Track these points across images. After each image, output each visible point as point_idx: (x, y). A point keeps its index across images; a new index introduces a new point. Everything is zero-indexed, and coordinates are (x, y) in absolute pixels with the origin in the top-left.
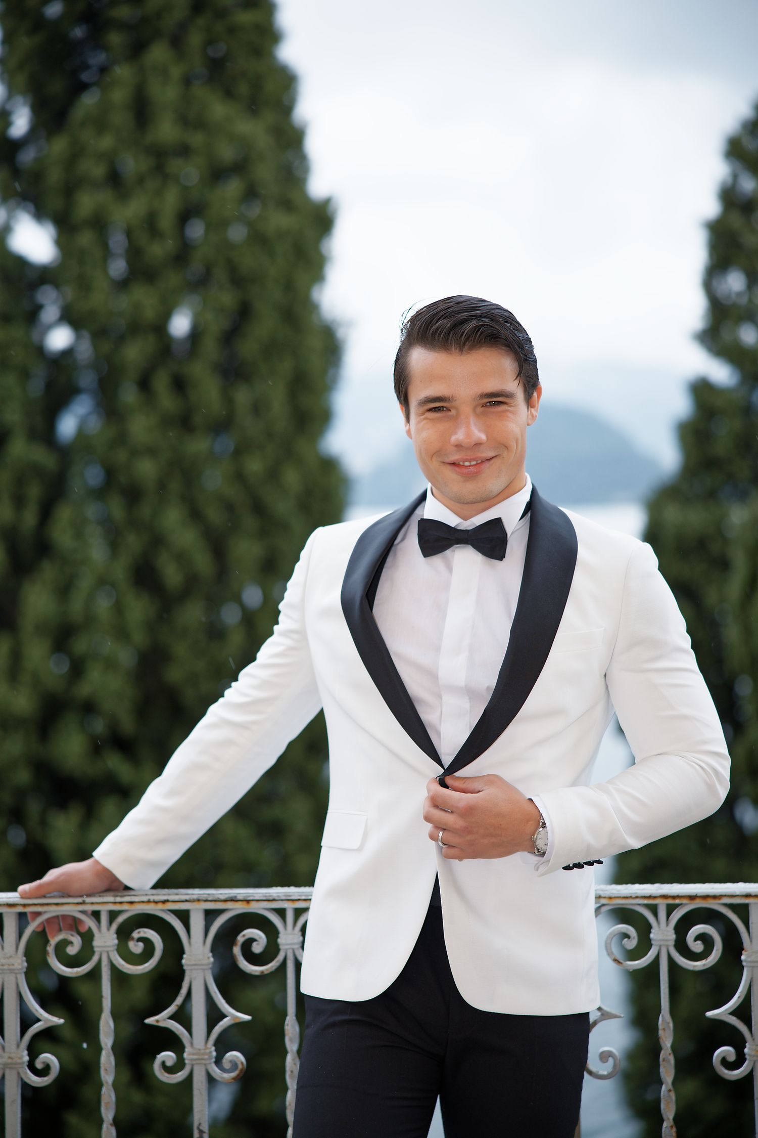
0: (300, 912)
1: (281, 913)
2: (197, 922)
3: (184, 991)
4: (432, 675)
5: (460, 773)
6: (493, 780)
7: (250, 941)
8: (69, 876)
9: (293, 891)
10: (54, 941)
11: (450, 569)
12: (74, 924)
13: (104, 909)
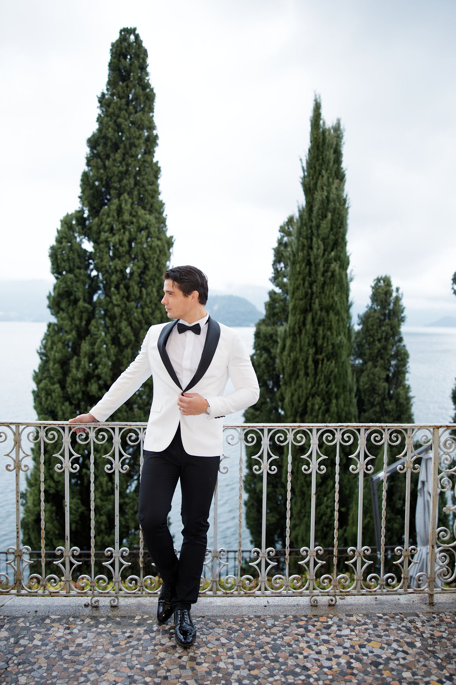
0: (144, 429)
1: (140, 429)
2: (117, 430)
3: (113, 449)
4: (181, 366)
5: (187, 392)
6: (196, 394)
7: (131, 436)
8: (83, 417)
9: (143, 423)
10: (78, 435)
11: (186, 336)
12: (84, 430)
13: (92, 426)
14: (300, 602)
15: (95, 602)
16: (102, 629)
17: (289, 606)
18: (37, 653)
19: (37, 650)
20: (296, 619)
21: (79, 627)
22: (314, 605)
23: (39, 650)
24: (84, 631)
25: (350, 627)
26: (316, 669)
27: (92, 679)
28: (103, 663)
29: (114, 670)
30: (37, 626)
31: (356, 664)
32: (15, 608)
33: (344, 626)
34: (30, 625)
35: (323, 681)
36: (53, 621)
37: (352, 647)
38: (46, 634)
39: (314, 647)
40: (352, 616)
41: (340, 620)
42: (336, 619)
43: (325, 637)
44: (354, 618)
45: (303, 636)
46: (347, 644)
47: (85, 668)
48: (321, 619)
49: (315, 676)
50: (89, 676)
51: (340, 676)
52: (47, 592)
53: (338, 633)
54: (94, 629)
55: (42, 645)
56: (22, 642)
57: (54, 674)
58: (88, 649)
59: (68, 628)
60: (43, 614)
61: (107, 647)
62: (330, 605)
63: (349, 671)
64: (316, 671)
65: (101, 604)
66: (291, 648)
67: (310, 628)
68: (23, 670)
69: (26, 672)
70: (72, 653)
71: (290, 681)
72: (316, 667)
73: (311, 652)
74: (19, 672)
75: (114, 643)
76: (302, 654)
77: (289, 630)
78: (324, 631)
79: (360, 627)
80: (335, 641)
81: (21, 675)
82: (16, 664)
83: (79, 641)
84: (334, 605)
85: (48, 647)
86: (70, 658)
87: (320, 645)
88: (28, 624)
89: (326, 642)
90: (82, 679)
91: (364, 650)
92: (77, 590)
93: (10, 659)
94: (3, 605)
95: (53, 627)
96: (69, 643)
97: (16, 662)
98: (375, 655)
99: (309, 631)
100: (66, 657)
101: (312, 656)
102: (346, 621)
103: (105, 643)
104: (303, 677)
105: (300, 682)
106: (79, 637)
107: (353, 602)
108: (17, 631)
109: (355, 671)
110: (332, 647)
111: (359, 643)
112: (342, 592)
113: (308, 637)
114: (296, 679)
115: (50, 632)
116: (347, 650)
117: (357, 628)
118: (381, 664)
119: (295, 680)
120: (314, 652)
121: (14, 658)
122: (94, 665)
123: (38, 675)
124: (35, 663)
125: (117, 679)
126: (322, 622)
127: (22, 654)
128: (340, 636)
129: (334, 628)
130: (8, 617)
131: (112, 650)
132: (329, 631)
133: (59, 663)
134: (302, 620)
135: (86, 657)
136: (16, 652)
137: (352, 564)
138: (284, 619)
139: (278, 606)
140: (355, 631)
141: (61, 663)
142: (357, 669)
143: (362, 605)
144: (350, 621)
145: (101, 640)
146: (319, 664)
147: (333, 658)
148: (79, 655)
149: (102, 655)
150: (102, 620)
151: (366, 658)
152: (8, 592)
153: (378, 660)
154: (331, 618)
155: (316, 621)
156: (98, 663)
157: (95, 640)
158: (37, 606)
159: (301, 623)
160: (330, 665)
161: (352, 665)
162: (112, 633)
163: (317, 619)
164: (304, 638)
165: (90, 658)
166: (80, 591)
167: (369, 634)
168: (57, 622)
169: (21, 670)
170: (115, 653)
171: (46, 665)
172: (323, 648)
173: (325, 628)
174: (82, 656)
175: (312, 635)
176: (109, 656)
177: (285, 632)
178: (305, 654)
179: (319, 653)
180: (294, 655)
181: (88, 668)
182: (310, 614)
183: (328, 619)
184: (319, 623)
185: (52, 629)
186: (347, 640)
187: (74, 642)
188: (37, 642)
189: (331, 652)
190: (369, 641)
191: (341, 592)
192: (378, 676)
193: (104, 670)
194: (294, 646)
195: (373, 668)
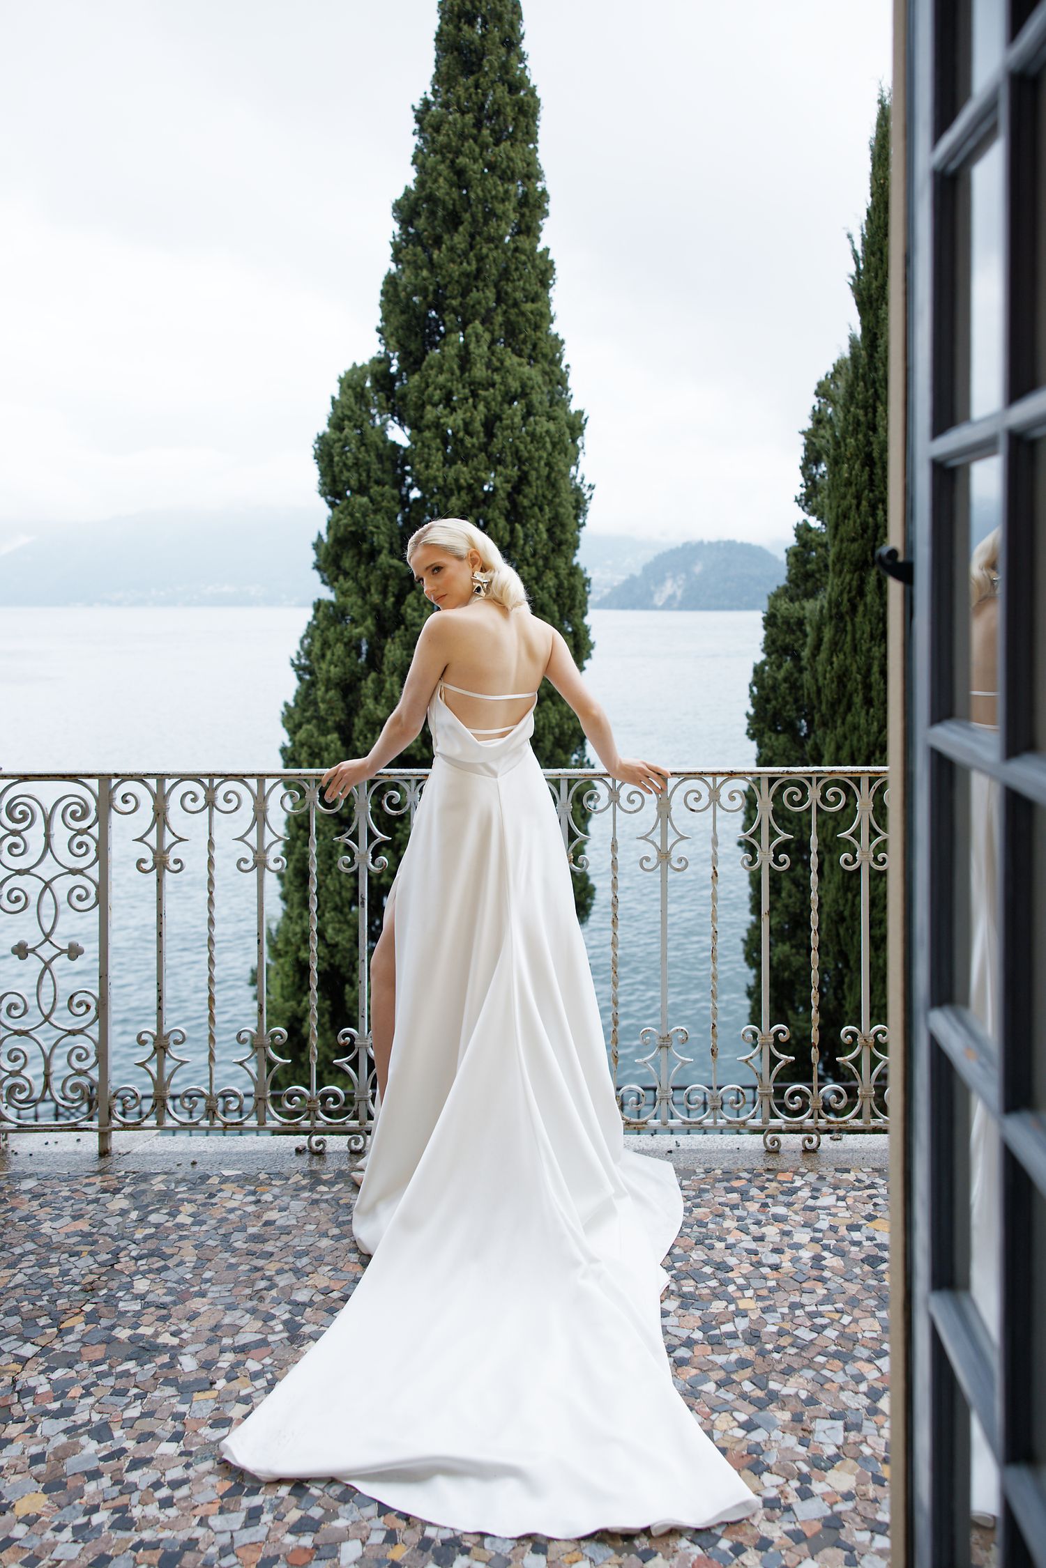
14: (745, 1144)
15: (318, 1143)
16: (322, 1193)
17: (721, 1151)
18: (181, 1238)
19: (181, 1233)
20: (728, 1175)
21: (276, 1191)
22: (773, 1152)
23: (185, 1233)
24: (283, 1198)
25: (838, 1191)
26: (746, 1268)
27: (281, 1284)
28: (311, 1254)
29: (329, 1268)
30: (190, 1189)
31: (831, 1260)
32: (152, 1158)
33: (825, 1189)
34: (176, 1187)
35: (755, 1290)
36: (225, 1180)
37: (833, 1229)
38: (204, 1205)
39: (753, 1228)
40: (848, 1171)
41: (821, 1178)
42: (811, 1177)
43: (781, 1210)
44: (851, 1177)
45: (734, 1207)
46: (823, 1224)
47: (272, 1264)
48: (781, 1177)
49: (741, 1281)
50: (277, 1279)
51: (792, 1281)
52: (218, 1124)
53: (811, 1202)
54: (306, 1194)
55: (193, 1224)
56: (153, 1218)
57: (208, 1275)
58: (286, 1230)
59: (254, 1193)
60: (208, 1167)
61: (325, 1227)
62: (806, 1151)
63: (815, 1273)
64: (744, 1272)
65: (329, 1148)
66: (704, 1230)
67: (754, 1192)
68: (146, 1267)
69: (150, 1271)
70: (255, 1238)
71: (685, 1289)
72: (748, 1265)
73: (744, 1237)
74: (137, 1272)
75: (340, 1219)
76: (721, 1239)
77: (707, 1196)
78: (782, 1198)
79: (860, 1193)
80: (797, 1218)
81: (140, 1276)
82: (133, 1258)
83: (272, 1215)
84: (814, 1151)
85: (204, 1228)
86: (245, 1246)
87: (765, 1225)
88: (173, 1186)
89: (777, 1219)
90: (263, 1284)
91: (856, 1236)
92: (281, 1119)
93: (125, 1248)
94: (128, 1153)
95: (221, 1190)
96: (251, 1220)
97: (134, 1254)
98: (876, 1245)
99: (751, 1199)
100: (237, 1245)
101: (743, 1245)
102: (832, 1181)
103: (323, 1219)
104: (713, 1283)
105: (707, 1291)
106: (272, 1209)
107: (858, 1146)
108: (146, 1199)
109: (827, 1274)
110: (791, 1229)
111: (849, 1221)
112: (832, 1122)
113: (745, 1209)
114: (699, 1286)
115: (213, 1201)
116: (819, 1235)
117: (853, 1193)
118: (883, 1260)
119: (697, 1288)
120: (749, 1238)
121: (134, 1246)
122: (291, 1259)
123: (176, 1277)
124: (173, 1255)
125: (333, 1285)
126: (780, 1182)
127: (150, 1241)
128: (813, 1209)
129: (805, 1193)
130: (134, 1173)
131: (336, 1231)
132: (791, 1199)
133: (220, 1256)
134: (739, 1178)
135: (279, 1244)
136: (139, 1235)
137: (852, 1061)
138: (703, 1176)
139: (698, 1151)
140: (847, 1199)
141: (227, 1255)
142: (832, 1269)
143: (875, 1151)
144: (840, 1180)
145: (317, 1213)
146: (754, 1258)
147: (786, 1249)
148: (265, 1241)
149: (311, 1240)
150: (325, 1177)
151: (857, 1249)
152: (138, 1124)
153: (880, 1254)
154: (802, 1175)
155: (768, 1180)
156: (299, 1255)
157: (304, 1214)
158: (200, 1154)
159: (736, 1184)
160: (778, 1262)
161: (823, 1262)
162: (341, 1202)
163: (771, 1177)
164: (736, 1212)
165: (287, 1245)
166: (285, 1121)
167: (875, 1205)
168: (233, 1182)
169: (142, 1268)
170: (337, 1238)
171: (195, 1258)
172: (772, 1232)
173: (782, 1193)
174: (271, 1242)
175: (753, 1207)
176: (325, 1243)
177: (699, 1200)
178: (731, 1240)
179: (761, 1239)
180: (707, 1242)
181: (278, 1265)
182: (759, 1165)
183: (796, 1177)
184: (774, 1184)
185: (219, 1195)
186: (825, 1217)
187: (259, 1217)
188: (181, 1219)
189: (786, 1238)
190: (870, 1218)
191: (829, 1122)
192: (874, 1283)
193: (309, 1269)
194: (711, 1226)
195: (867, 1268)
